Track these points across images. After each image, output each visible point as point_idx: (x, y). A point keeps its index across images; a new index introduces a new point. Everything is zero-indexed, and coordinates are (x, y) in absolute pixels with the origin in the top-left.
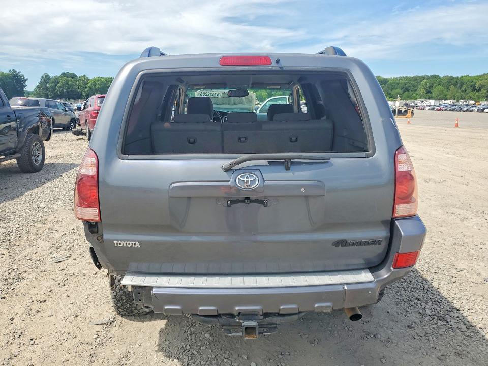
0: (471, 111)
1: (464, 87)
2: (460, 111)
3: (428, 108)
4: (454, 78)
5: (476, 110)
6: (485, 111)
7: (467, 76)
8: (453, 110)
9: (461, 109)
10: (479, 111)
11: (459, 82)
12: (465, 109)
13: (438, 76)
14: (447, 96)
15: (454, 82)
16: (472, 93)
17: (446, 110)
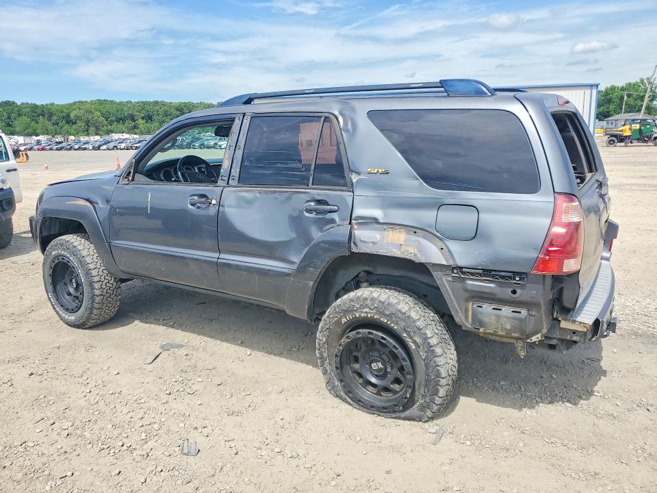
0: (85, 149)
1: (54, 118)
2: (70, 149)
3: (25, 147)
4: (37, 106)
5: (91, 147)
6: (101, 148)
7: (52, 104)
8: (61, 149)
9: (71, 147)
10: (94, 148)
11: (46, 112)
12: (77, 147)
13: (14, 103)
14: (38, 131)
15: (39, 111)
16: (67, 127)
17: (51, 149)
